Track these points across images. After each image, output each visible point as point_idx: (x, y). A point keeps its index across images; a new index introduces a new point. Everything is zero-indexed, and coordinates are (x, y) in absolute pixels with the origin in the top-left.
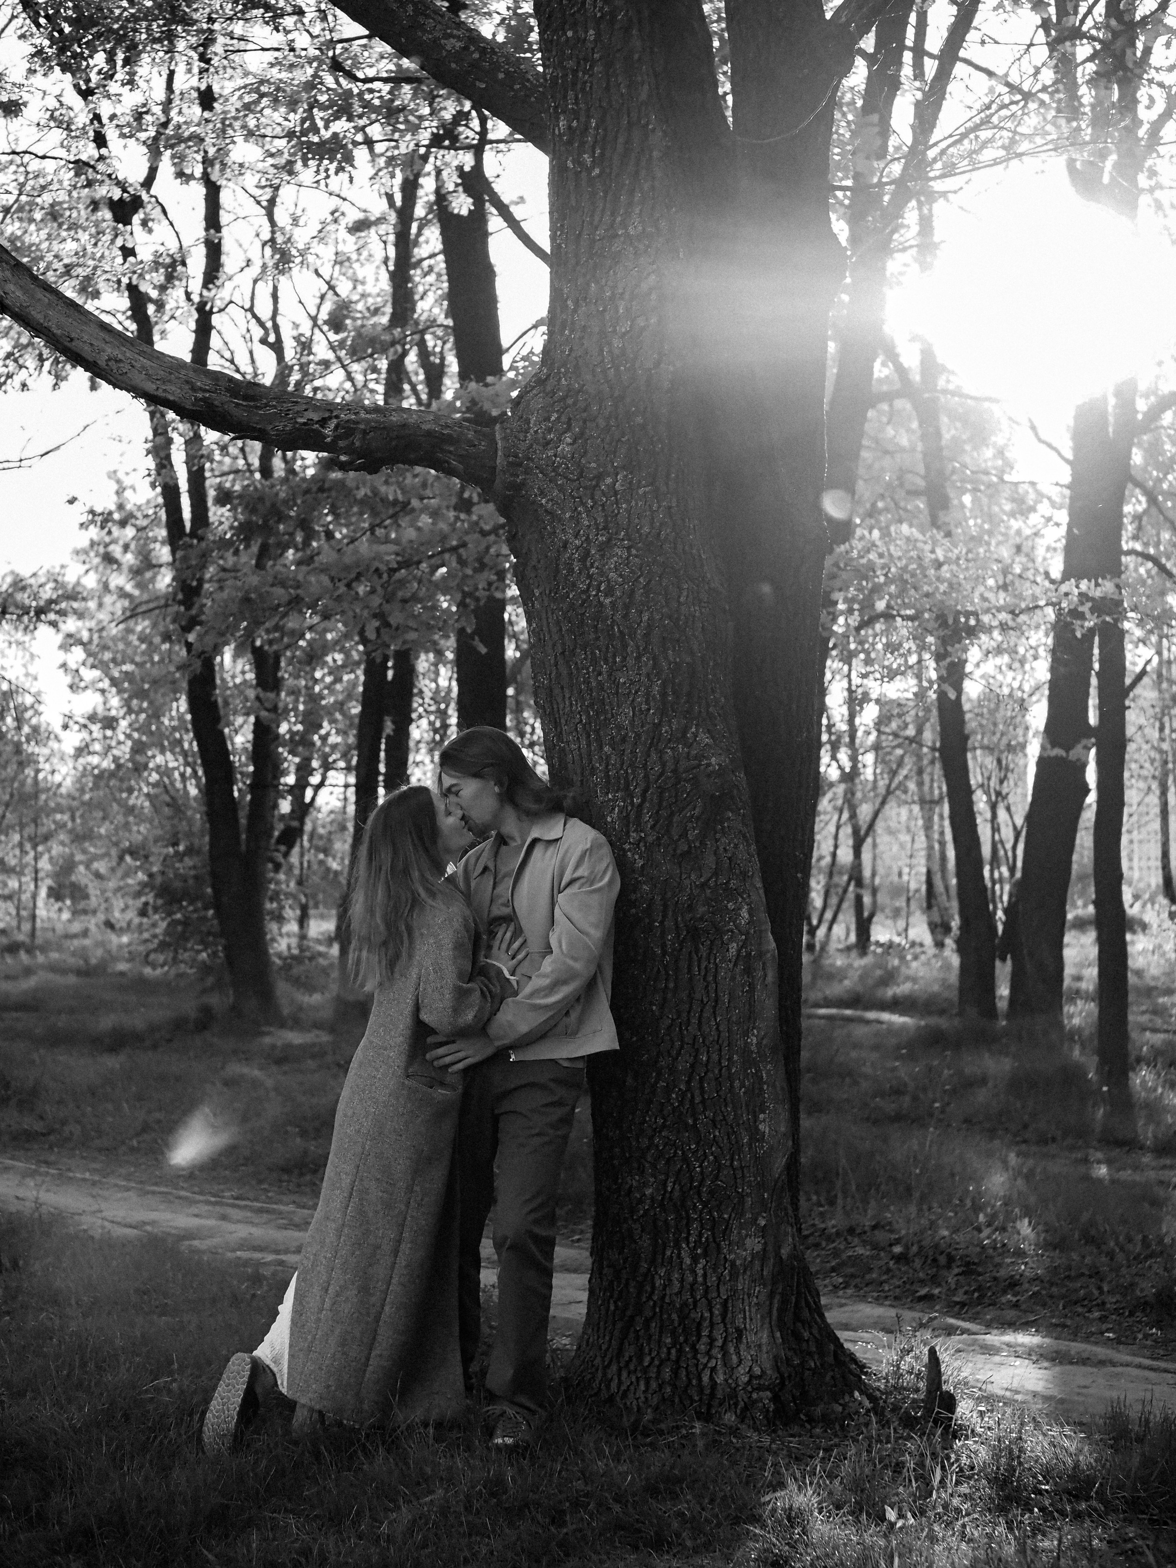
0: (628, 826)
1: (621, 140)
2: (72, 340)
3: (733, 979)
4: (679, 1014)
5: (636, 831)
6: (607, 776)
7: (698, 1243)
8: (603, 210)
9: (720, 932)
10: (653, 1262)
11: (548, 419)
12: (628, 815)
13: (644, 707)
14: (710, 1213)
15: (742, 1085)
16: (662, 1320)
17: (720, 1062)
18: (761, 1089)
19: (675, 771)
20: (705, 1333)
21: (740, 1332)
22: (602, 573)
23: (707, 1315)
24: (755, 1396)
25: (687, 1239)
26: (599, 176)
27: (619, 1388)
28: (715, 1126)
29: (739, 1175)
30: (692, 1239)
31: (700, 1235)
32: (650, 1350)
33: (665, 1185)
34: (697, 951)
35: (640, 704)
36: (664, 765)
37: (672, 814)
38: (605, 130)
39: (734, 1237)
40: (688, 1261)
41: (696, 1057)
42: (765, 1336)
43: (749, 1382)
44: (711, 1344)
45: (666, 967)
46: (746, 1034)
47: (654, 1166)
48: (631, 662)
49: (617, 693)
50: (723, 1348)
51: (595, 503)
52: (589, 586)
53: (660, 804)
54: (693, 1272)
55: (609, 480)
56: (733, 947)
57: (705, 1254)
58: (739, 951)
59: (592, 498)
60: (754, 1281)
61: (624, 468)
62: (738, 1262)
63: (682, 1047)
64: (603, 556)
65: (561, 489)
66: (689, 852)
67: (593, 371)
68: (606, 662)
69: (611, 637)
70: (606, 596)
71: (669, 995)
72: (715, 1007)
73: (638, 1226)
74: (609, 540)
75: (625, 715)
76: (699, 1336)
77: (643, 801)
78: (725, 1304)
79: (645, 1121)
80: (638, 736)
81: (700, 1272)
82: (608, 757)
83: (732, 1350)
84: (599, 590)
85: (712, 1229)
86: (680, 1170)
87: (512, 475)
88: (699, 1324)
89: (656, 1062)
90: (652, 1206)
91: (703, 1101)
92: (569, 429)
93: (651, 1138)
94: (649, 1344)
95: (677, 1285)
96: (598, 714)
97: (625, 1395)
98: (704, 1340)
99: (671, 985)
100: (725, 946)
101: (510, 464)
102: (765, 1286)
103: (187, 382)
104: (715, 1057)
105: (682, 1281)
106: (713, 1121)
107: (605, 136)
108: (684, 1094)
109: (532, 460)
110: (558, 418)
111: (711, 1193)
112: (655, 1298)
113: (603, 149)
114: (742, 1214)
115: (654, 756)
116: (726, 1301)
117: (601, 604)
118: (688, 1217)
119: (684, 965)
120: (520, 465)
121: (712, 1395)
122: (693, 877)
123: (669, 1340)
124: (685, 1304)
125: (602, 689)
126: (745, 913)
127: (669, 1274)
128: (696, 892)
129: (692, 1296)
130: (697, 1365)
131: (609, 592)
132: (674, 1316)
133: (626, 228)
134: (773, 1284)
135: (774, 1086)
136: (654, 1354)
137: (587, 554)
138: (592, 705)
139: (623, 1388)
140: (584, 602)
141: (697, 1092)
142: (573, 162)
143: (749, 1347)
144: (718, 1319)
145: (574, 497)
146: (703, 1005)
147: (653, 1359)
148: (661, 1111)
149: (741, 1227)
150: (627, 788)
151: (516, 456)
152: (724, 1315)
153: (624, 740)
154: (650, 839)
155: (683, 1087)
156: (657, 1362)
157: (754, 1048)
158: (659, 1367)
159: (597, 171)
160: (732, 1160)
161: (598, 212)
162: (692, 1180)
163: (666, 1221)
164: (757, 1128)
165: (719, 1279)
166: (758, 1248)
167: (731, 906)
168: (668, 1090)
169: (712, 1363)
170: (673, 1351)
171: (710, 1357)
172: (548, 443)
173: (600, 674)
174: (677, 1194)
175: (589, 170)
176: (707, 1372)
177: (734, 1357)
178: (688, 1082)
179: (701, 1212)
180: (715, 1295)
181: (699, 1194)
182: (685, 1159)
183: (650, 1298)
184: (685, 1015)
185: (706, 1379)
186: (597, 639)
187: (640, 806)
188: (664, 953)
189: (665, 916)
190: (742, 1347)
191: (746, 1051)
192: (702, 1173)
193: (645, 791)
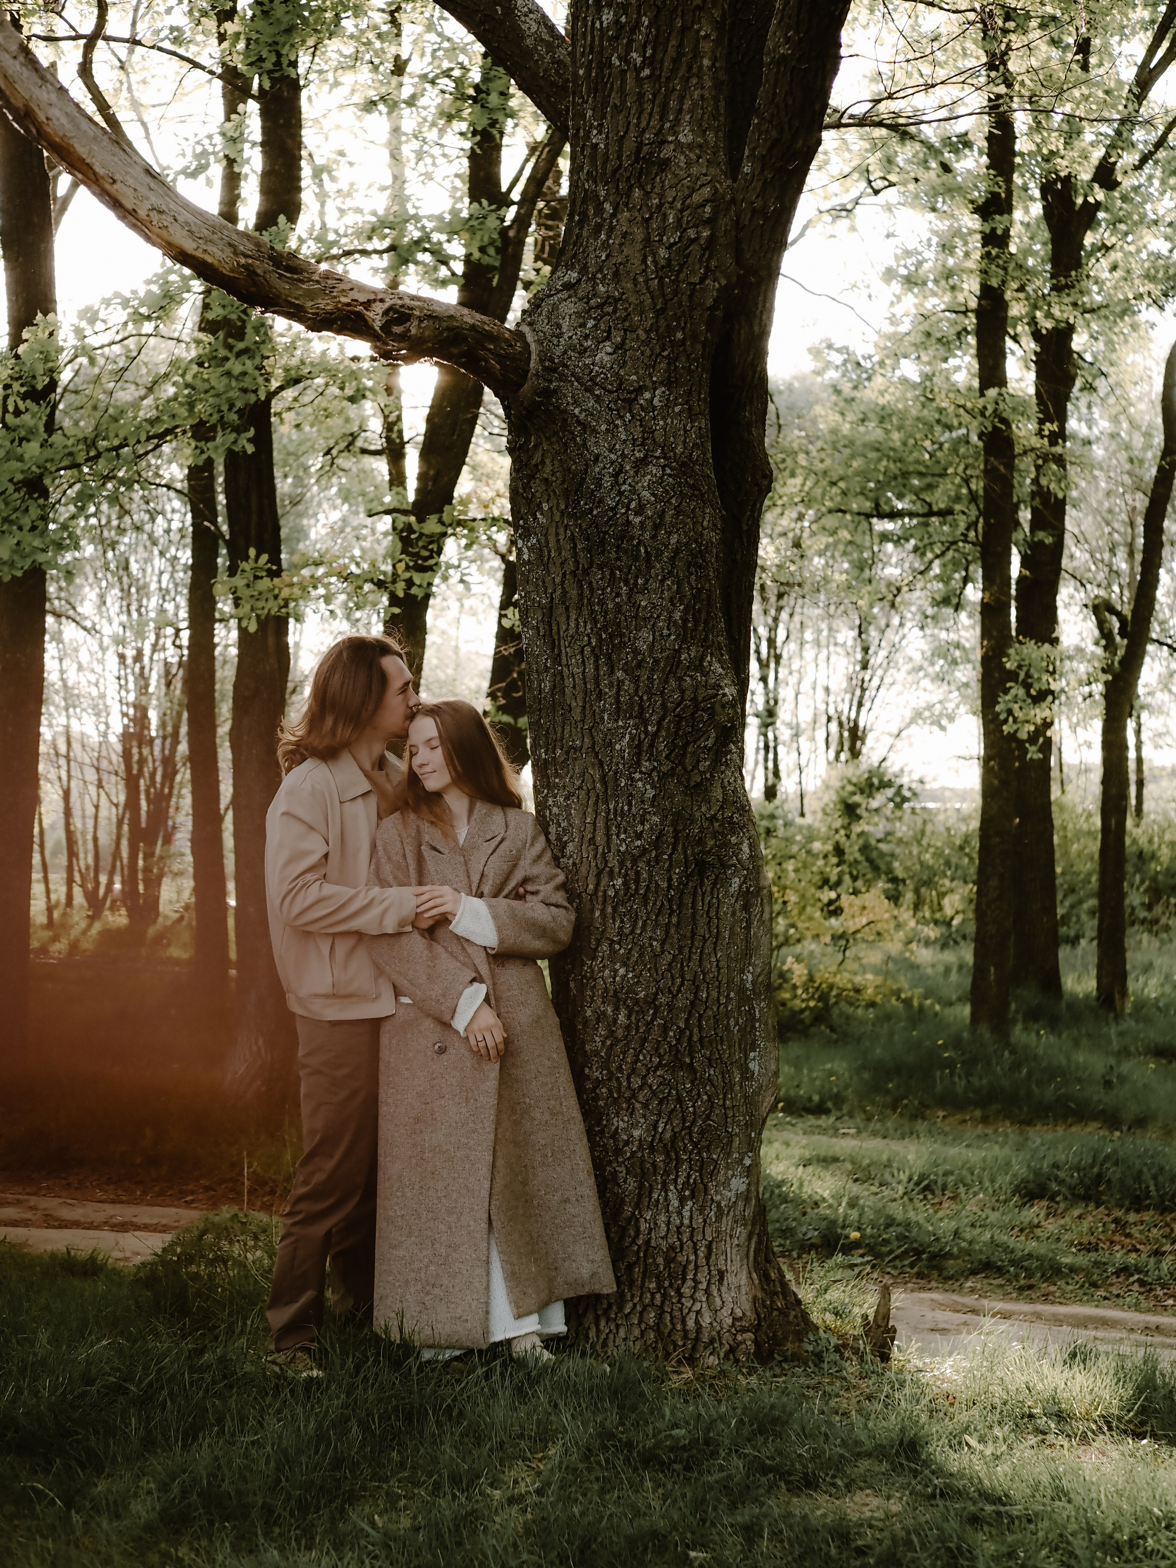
0: (639, 754)
1: (673, 42)
2: (114, 182)
3: (734, 914)
4: (680, 949)
5: (649, 760)
6: (618, 702)
7: (686, 1183)
8: (651, 114)
9: (724, 866)
10: (637, 1206)
11: (583, 325)
12: (640, 742)
13: (665, 632)
14: (699, 1154)
15: (737, 1023)
16: (646, 1265)
17: (718, 1000)
18: (753, 1027)
19: (694, 699)
20: (690, 1276)
21: (721, 1274)
22: (633, 491)
23: (692, 1258)
24: (739, 1338)
25: (675, 1181)
26: (648, 77)
27: (598, 1337)
28: (711, 1066)
29: (730, 1114)
30: (680, 1181)
31: (689, 1176)
32: (633, 1296)
33: (655, 1126)
34: (702, 884)
35: (662, 629)
36: (683, 692)
37: (688, 743)
38: (657, 30)
39: (721, 1178)
40: (675, 1203)
41: (696, 994)
42: (743, 1278)
43: (733, 1325)
44: (695, 1288)
45: (670, 901)
46: (742, 971)
47: (645, 1106)
48: (653, 585)
49: (636, 616)
50: (707, 1291)
51: (633, 417)
52: (618, 503)
53: (676, 733)
54: (680, 1213)
55: (647, 395)
56: (736, 882)
57: (693, 1196)
58: (740, 886)
59: (630, 411)
60: (736, 1222)
61: (662, 383)
62: (723, 1204)
63: (682, 984)
64: (636, 473)
65: (598, 399)
66: (701, 784)
67: (635, 279)
68: (626, 583)
69: (636, 558)
70: (636, 514)
71: (673, 931)
72: (715, 943)
73: (623, 1169)
74: (646, 457)
75: (644, 639)
76: (684, 1280)
77: (658, 730)
78: (709, 1247)
79: (638, 1060)
80: (656, 661)
81: (686, 1214)
82: (620, 683)
83: (715, 1293)
84: (628, 509)
85: (700, 1171)
86: (673, 1111)
87: (545, 380)
88: (685, 1267)
89: (655, 999)
90: (640, 1147)
91: (701, 1039)
92: (608, 338)
93: (644, 1078)
94: (630, 1290)
95: (663, 1227)
96: (611, 636)
97: (605, 1345)
98: (690, 1283)
99: (674, 920)
100: (727, 882)
101: (545, 368)
102: (745, 1225)
103: (230, 245)
104: (714, 994)
105: (668, 1223)
106: (709, 1060)
107: (656, 36)
108: (682, 1032)
109: (567, 367)
110: (595, 326)
111: (702, 1133)
112: (640, 1242)
113: (654, 49)
114: (729, 1155)
115: (673, 683)
116: (711, 1242)
117: (628, 523)
118: (678, 1158)
119: (688, 900)
120: (555, 370)
121: (697, 1339)
122: (704, 809)
123: (653, 1285)
124: (672, 1247)
125: (620, 612)
126: (745, 848)
127: (654, 1218)
128: (705, 825)
129: (679, 1239)
130: (681, 1310)
131: (639, 511)
132: (660, 1260)
133: (676, 134)
134: (753, 1225)
135: (766, 1024)
136: (636, 1300)
137: (621, 469)
138: (605, 628)
139: (603, 1336)
140: (610, 519)
141: (696, 1030)
142: (620, 58)
143: (729, 1289)
144: (702, 1261)
145: (611, 410)
146: (705, 940)
147: (635, 1305)
148: (657, 1049)
149: (727, 1168)
150: (640, 715)
151: (552, 360)
152: (708, 1258)
153: (639, 665)
154: (664, 769)
155: (682, 1025)
156: (639, 1308)
157: (749, 986)
158: (641, 1313)
159: (647, 72)
160: (724, 1099)
161: (645, 115)
162: (684, 1120)
163: (654, 1165)
164: (747, 1068)
165: (705, 1221)
166: (743, 1188)
167: (734, 840)
168: (665, 1029)
169: (697, 1307)
170: (658, 1296)
171: (695, 1301)
172: (585, 350)
173: (618, 595)
174: (668, 1135)
175: (638, 70)
176: (693, 1316)
177: (718, 1299)
178: (687, 1021)
179: (691, 1153)
180: (700, 1237)
181: (690, 1134)
182: (679, 1100)
183: (634, 1242)
184: (687, 950)
185: (691, 1323)
186: (618, 559)
187: (655, 735)
188: (670, 887)
189: (674, 849)
190: (724, 1289)
191: (741, 990)
192: (694, 1113)
193: (662, 719)
